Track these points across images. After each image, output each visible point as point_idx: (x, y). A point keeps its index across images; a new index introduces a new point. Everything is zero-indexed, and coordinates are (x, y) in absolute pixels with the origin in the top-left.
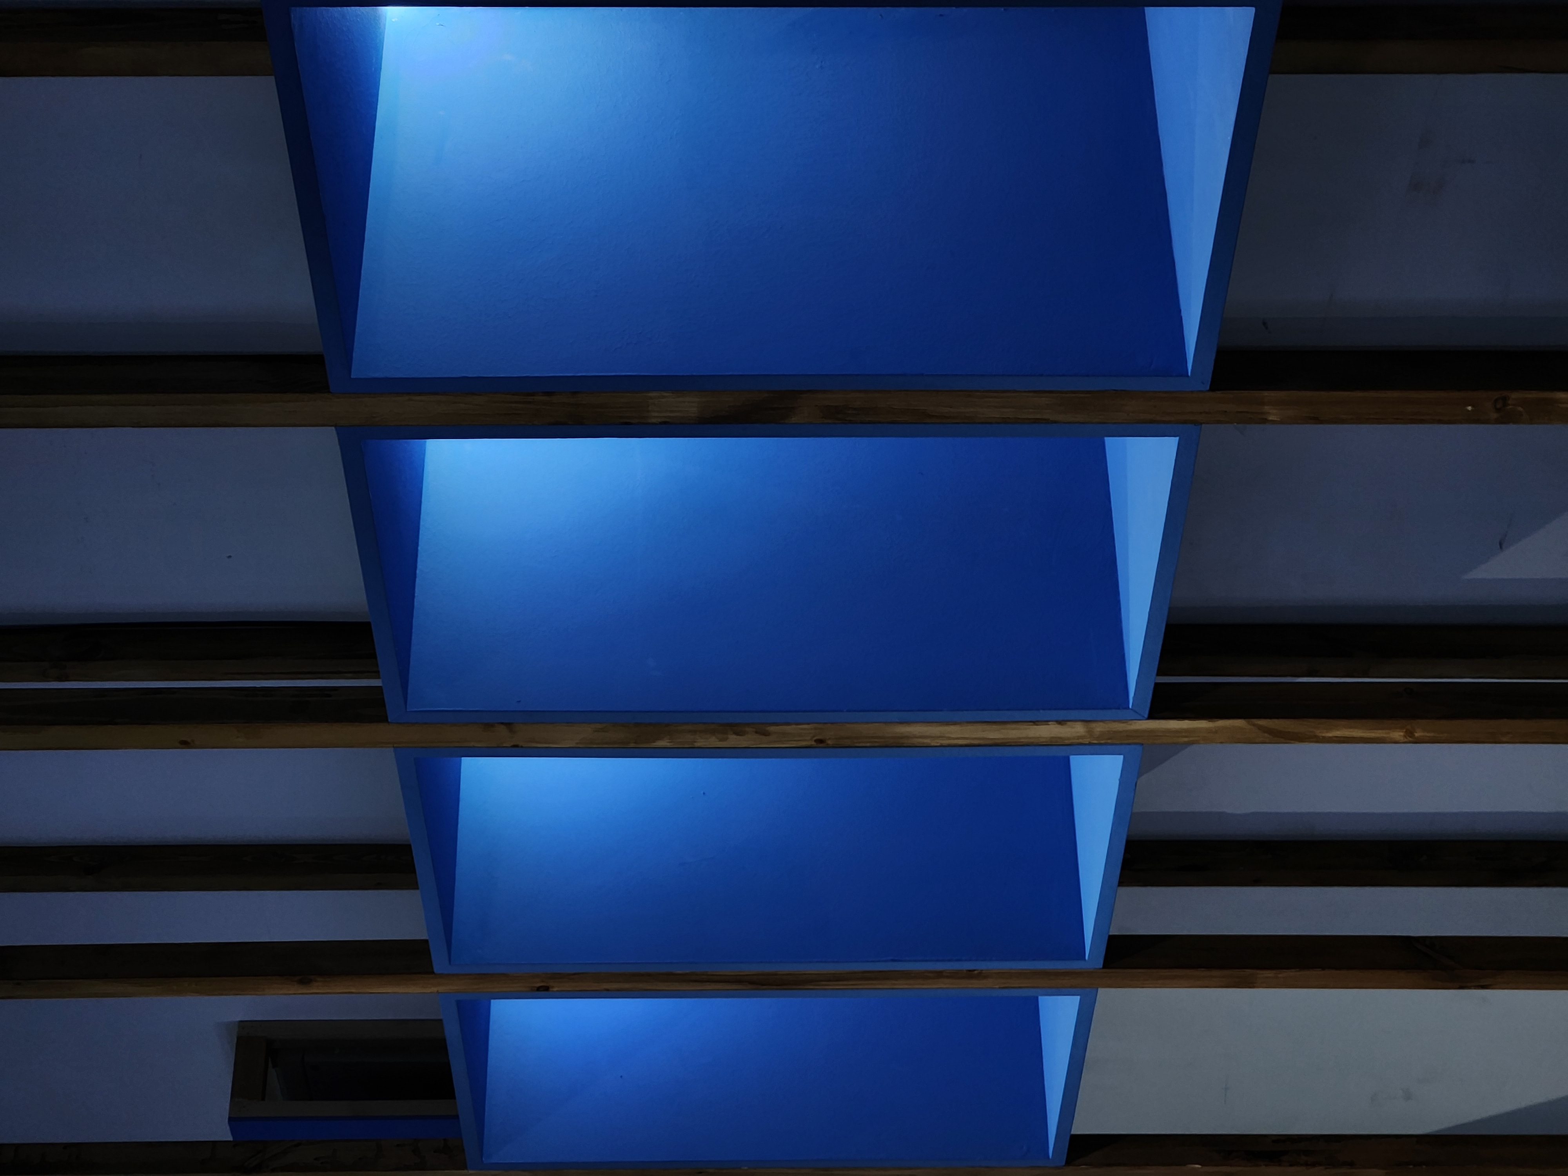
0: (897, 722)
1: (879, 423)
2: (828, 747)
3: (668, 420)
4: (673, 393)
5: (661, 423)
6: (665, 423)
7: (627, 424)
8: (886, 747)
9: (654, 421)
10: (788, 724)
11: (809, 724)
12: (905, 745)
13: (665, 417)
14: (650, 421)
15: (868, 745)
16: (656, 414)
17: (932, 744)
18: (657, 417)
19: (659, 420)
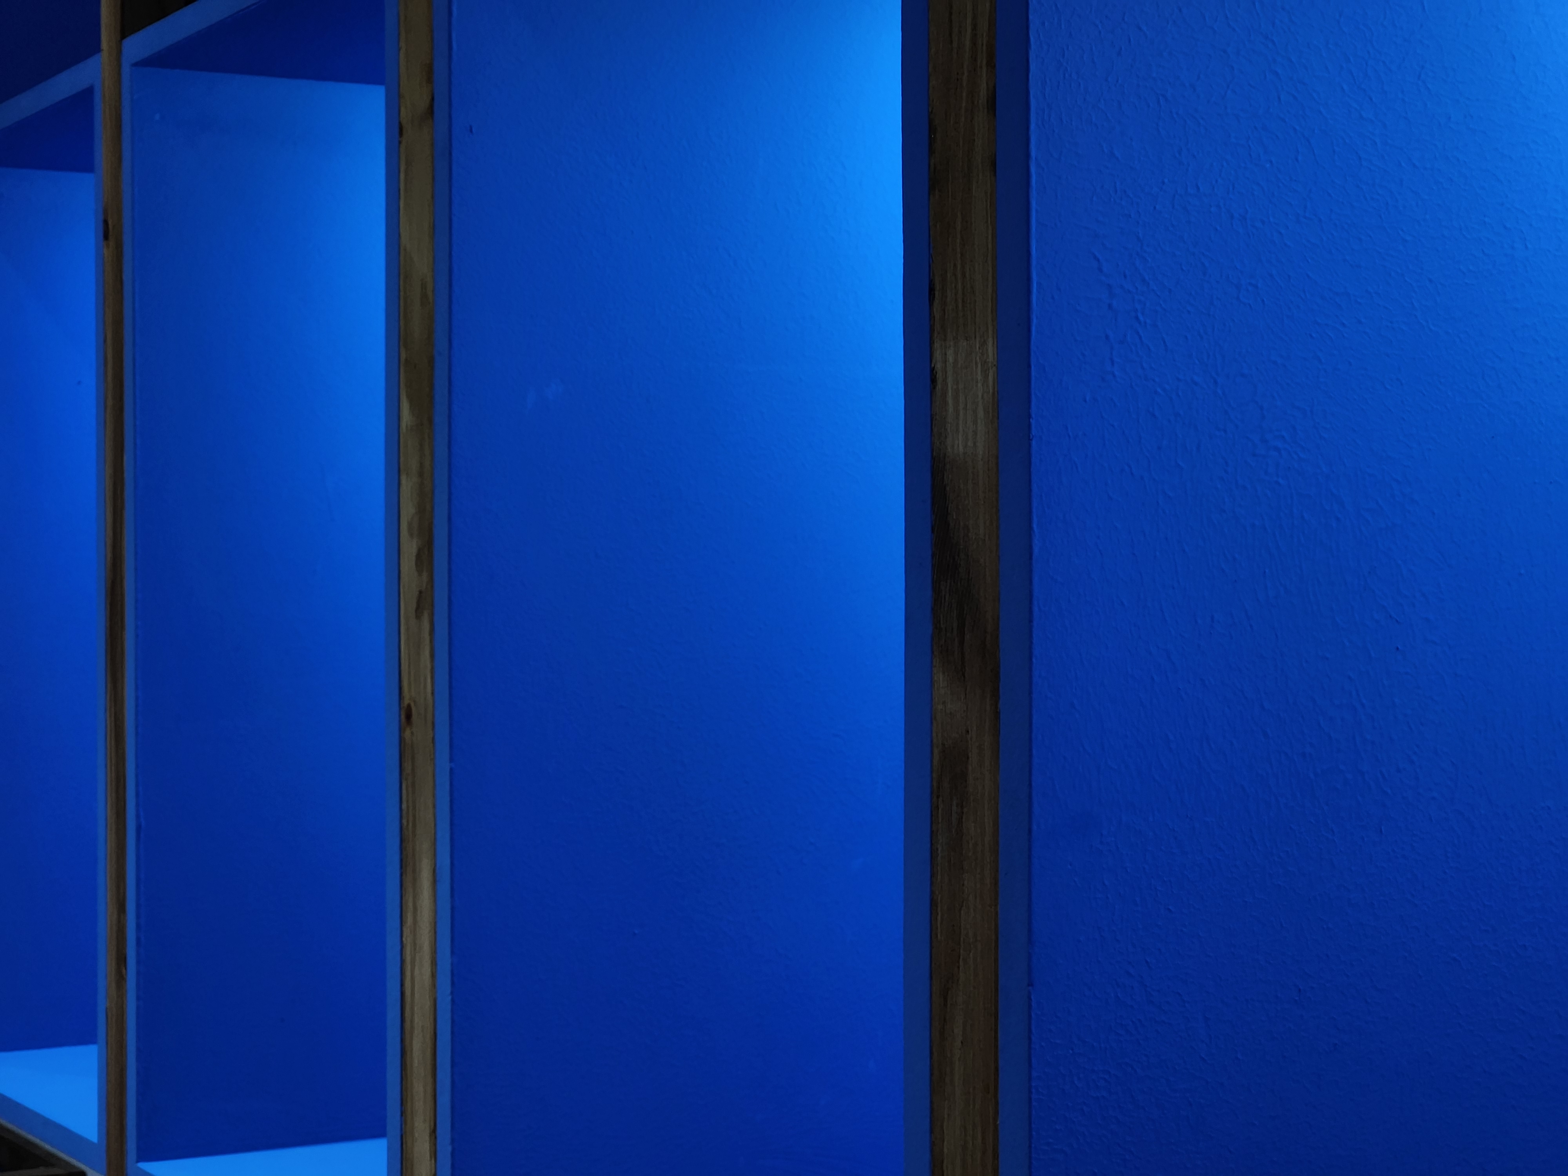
0: (435, 865)
1: (933, 875)
2: (401, 730)
3: (939, 386)
4: (993, 393)
5: (932, 370)
6: (933, 380)
7: (932, 290)
8: (402, 841)
9: (938, 355)
10: (432, 656)
11: (433, 693)
12: (404, 877)
13: (945, 380)
14: (937, 345)
15: (404, 806)
16: (951, 359)
17: (404, 929)
18: (945, 361)
19: (939, 366)
